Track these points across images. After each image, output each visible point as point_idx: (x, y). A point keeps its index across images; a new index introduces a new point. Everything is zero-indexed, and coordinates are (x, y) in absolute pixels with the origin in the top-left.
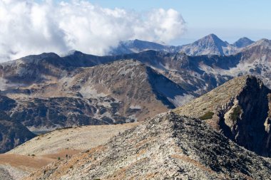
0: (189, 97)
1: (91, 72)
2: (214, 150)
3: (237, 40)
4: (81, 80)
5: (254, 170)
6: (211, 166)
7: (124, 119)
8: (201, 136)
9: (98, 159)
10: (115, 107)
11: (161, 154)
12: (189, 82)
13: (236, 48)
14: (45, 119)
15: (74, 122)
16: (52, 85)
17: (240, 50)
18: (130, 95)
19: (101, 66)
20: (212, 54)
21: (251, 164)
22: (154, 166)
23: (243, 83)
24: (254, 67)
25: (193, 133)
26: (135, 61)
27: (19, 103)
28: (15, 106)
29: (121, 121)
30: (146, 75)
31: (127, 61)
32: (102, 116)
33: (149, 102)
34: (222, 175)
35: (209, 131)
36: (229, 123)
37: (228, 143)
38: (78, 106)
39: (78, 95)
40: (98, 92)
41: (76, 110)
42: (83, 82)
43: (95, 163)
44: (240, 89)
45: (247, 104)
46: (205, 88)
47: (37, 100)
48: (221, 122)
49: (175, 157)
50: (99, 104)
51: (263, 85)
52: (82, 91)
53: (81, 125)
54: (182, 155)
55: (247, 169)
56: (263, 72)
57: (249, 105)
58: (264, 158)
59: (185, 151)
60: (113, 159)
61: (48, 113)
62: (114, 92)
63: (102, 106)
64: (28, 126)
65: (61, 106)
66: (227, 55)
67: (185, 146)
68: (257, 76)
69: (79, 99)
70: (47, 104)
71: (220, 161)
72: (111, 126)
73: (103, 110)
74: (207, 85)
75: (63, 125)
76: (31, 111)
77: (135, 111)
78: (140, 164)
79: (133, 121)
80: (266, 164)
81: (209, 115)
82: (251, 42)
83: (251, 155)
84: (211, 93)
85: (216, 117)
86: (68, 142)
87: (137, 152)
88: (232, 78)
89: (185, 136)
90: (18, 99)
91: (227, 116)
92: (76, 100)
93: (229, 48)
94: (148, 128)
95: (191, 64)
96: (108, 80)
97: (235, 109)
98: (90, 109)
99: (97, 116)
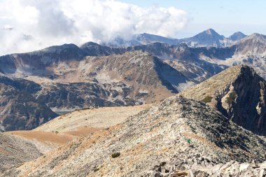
0: (190, 83)
1: (105, 61)
2: (218, 129)
3: (232, 34)
4: (97, 67)
5: (252, 147)
6: (216, 142)
7: (134, 102)
8: (207, 117)
9: (117, 136)
10: (126, 91)
11: (173, 131)
12: (190, 71)
13: (231, 41)
14: (66, 101)
15: (91, 104)
16: (71, 71)
17: (235, 43)
18: (139, 81)
19: (114, 55)
20: (210, 46)
21: (249, 141)
22: (167, 142)
23: (238, 72)
24: (246, 58)
25: (199, 114)
26: (143, 51)
27: (44, 87)
28: (40, 90)
29: (132, 103)
30: (154, 64)
31: (137, 52)
32: (115, 99)
33: (155, 87)
34: (225, 151)
35: (212, 113)
36: (226, 106)
37: (229, 123)
38: (94, 90)
39: (94, 81)
40: (112, 78)
41: (92, 94)
42: (99, 69)
43: (114, 139)
44: (235, 77)
45: (241, 90)
46: (204, 76)
47: (59, 85)
48: (219, 106)
49: (185, 135)
50: (113, 89)
51: (255, 74)
52: (98, 77)
53: (96, 107)
54: (191, 132)
55: (246, 146)
56: (254, 62)
57: (243, 91)
58: (260, 137)
59: (193, 130)
60: (130, 135)
61: (68, 96)
62: (125, 78)
63: (115, 91)
64: (52, 106)
65: (80, 90)
66: (223, 47)
67: (194, 125)
68: (250, 65)
69: (95, 84)
70: (68, 88)
71: (223, 138)
72: (123, 108)
73: (116, 94)
74: (206, 73)
75: (81, 106)
76: (53, 94)
77: (143, 95)
78: (155, 140)
79: (141, 104)
80: (261, 142)
81: (209, 99)
82: (244, 36)
83: (248, 134)
84: (210, 80)
85: (214, 101)
86: (86, 121)
87: (151, 130)
88: (228, 67)
89: (192, 116)
90: (42, 84)
91: (223, 100)
92: (92, 85)
93: (225, 41)
94: (160, 110)
95: (192, 55)
96: (120, 68)
97: (231, 94)
98: (104, 93)
99: (110, 99)
